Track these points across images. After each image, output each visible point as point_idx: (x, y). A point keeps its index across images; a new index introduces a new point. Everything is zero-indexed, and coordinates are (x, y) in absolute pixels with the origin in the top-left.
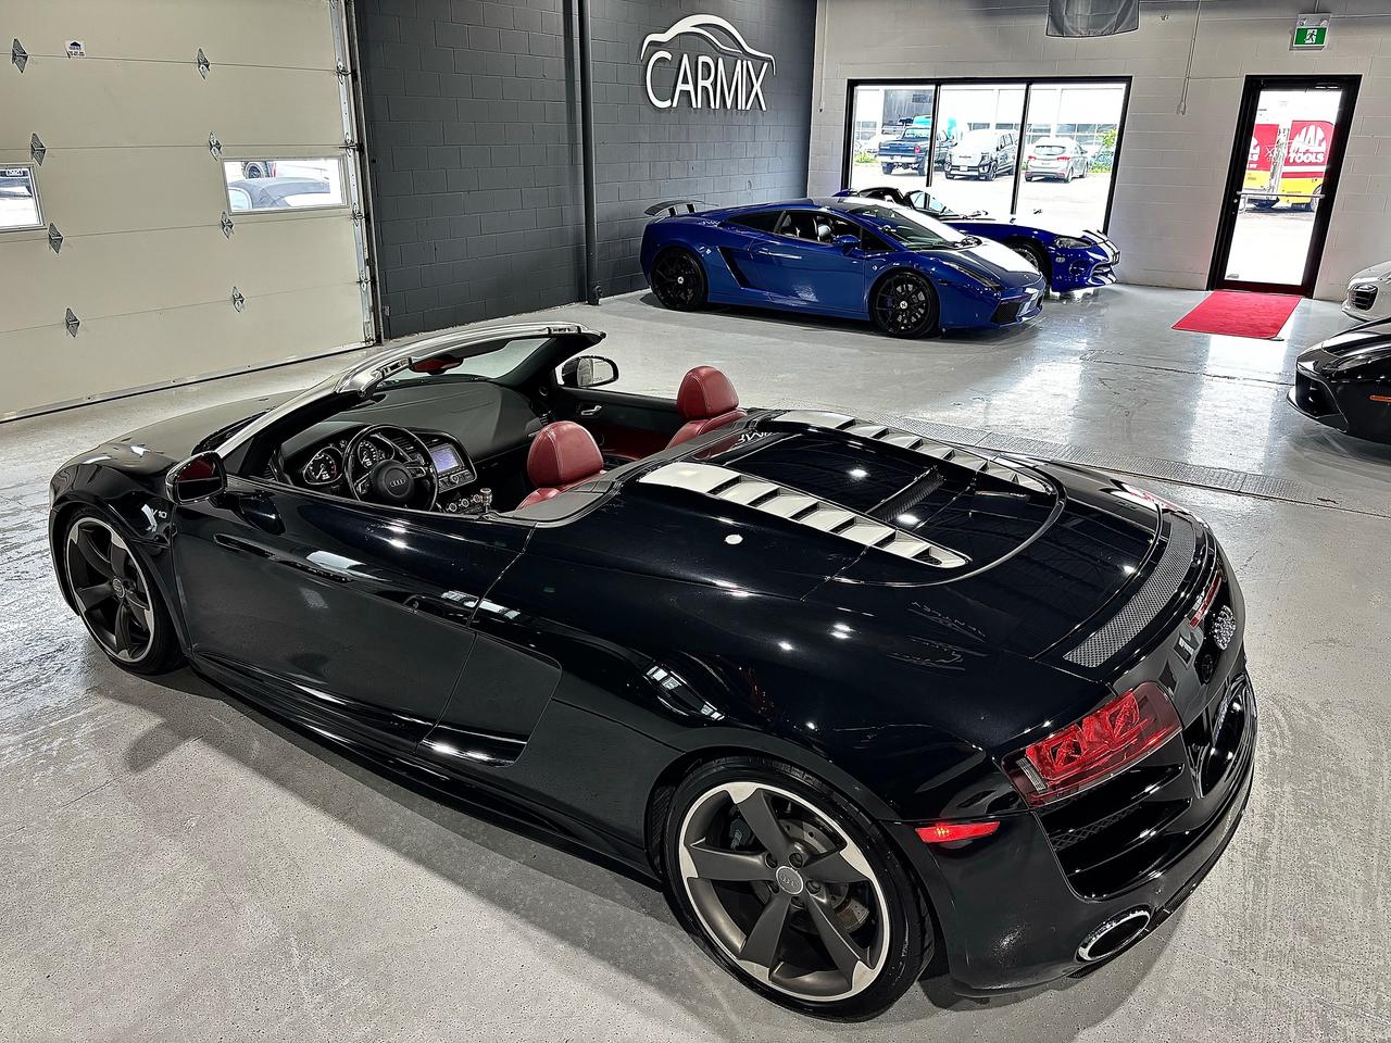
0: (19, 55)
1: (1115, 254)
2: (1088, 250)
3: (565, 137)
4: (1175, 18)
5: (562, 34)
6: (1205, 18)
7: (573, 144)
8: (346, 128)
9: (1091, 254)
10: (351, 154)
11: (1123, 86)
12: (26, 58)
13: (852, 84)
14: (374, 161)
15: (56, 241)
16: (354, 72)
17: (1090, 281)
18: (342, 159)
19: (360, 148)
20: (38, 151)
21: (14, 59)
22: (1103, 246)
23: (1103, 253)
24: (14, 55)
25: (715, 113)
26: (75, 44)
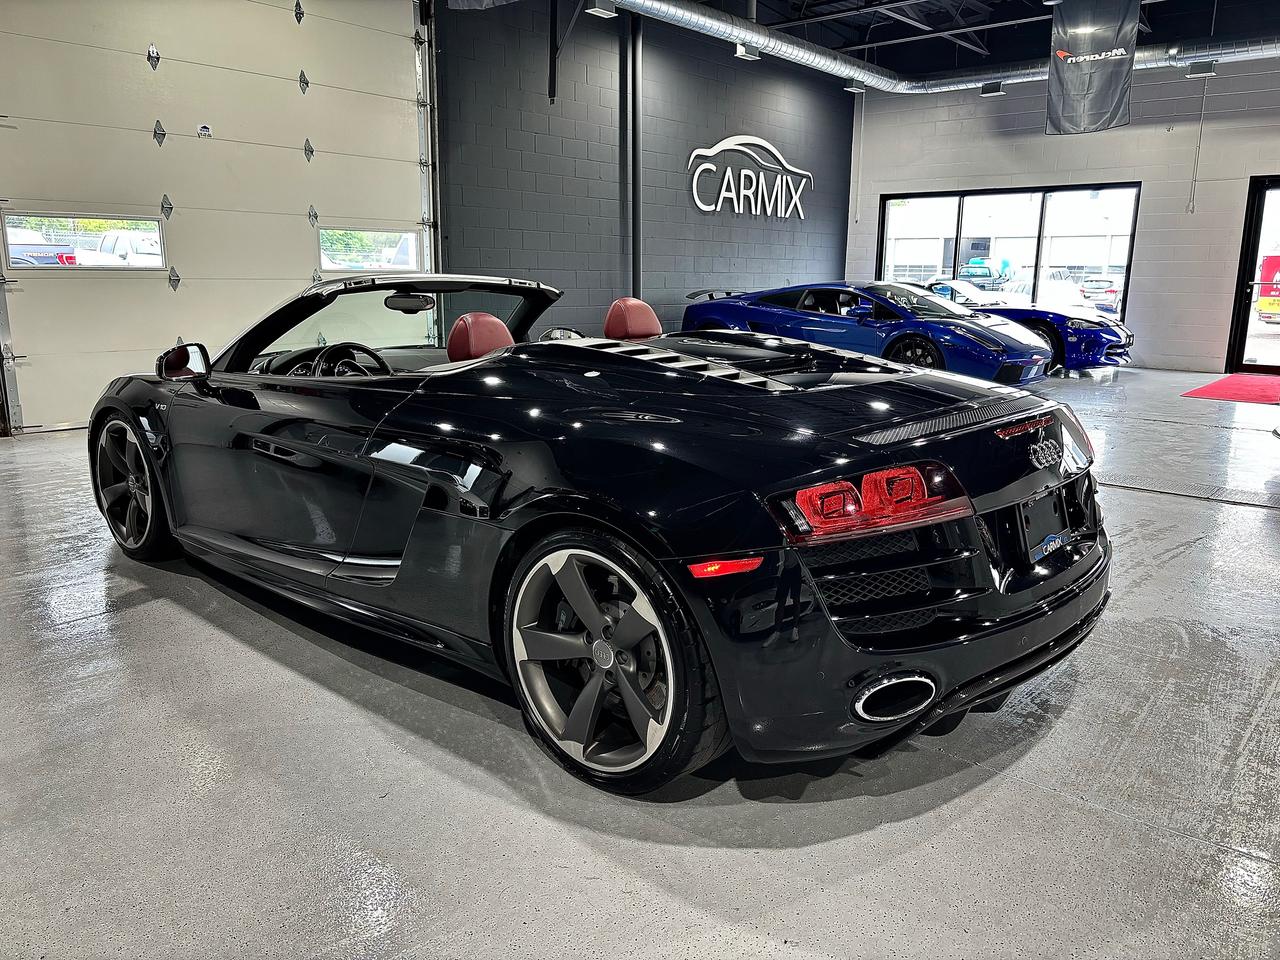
0: (159, 135)
1: (1128, 336)
2: (1101, 331)
3: (617, 230)
4: (1179, 129)
5: (618, 144)
6: (1209, 127)
7: (624, 236)
8: (424, 209)
9: (1104, 335)
10: (427, 229)
11: (1133, 191)
12: (164, 135)
13: (884, 198)
14: (447, 238)
15: (174, 281)
16: (434, 164)
17: (1103, 359)
18: (418, 233)
19: (435, 225)
20: (167, 208)
21: (155, 136)
22: (1116, 329)
23: (1116, 335)
24: (155, 132)
25: (756, 218)
26: (205, 127)
